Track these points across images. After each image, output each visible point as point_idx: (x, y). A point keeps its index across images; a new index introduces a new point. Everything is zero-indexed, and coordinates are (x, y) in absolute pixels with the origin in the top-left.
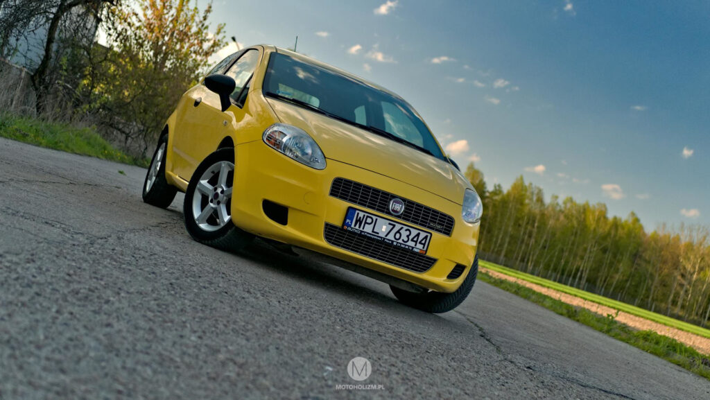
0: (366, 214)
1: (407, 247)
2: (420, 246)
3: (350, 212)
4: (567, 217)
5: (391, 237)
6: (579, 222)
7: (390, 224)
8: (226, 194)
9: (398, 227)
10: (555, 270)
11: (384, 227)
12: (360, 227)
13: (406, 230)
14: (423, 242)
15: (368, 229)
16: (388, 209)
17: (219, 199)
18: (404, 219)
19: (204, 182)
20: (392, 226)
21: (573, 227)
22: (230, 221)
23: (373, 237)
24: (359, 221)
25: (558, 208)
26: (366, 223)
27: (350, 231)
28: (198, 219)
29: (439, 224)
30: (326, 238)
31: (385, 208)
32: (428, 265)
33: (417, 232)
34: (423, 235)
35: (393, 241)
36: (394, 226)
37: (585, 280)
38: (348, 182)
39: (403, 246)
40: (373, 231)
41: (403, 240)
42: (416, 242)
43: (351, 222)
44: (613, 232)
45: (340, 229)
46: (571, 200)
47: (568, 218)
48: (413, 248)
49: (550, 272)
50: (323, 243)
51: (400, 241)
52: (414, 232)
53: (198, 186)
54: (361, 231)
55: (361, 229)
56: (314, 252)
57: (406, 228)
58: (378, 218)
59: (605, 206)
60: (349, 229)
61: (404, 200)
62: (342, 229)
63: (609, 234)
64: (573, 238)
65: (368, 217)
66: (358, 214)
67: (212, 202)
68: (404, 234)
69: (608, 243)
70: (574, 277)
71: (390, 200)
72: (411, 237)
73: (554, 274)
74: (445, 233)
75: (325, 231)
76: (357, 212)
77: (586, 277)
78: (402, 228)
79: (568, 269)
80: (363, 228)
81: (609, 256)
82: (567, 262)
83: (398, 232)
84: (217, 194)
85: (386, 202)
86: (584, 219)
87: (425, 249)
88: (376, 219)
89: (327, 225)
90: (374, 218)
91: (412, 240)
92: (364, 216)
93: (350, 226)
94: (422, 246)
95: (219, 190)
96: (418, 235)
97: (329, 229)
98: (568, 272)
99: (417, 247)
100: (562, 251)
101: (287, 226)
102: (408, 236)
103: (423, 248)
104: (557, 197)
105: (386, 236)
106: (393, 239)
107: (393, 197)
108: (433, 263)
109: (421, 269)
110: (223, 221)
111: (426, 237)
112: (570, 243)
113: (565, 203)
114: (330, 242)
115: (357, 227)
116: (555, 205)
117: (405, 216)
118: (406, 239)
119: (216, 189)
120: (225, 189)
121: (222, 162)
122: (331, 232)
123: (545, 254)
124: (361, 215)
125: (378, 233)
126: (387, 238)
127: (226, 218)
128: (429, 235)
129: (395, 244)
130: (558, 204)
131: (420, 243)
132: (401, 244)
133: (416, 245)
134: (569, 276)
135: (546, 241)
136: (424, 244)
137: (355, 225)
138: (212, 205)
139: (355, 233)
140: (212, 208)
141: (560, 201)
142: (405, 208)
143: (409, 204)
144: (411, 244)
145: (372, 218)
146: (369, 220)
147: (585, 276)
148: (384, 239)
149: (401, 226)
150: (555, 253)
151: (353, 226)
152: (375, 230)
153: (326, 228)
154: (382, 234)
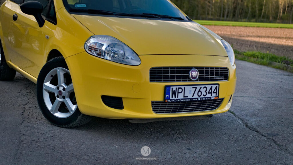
0: (177, 87)
1: (207, 99)
2: (214, 95)
3: (167, 89)
5: (196, 96)
7: (193, 88)
8: (67, 90)
9: (198, 87)
11: (190, 91)
12: (175, 97)
13: (204, 88)
14: (215, 91)
15: (181, 96)
16: (189, 78)
17: (63, 95)
18: (200, 80)
19: (47, 84)
20: (195, 89)
22: (77, 109)
23: (185, 100)
24: (174, 93)
26: (178, 93)
27: (169, 102)
28: (52, 110)
29: (220, 75)
30: (154, 111)
31: (187, 78)
32: (219, 103)
33: (210, 86)
34: (214, 87)
35: (197, 99)
36: (196, 88)
38: (159, 69)
39: (204, 99)
40: (184, 97)
41: (203, 95)
42: (211, 93)
43: (169, 96)
45: (162, 102)
48: (210, 98)
50: (153, 115)
51: (202, 96)
52: (209, 87)
53: (44, 87)
54: (177, 100)
55: (177, 98)
57: (203, 86)
58: (185, 87)
60: (169, 101)
61: (197, 68)
62: (164, 102)
65: (179, 88)
66: (172, 88)
67: (58, 97)
68: (203, 90)
71: (189, 71)
72: (207, 92)
74: (225, 80)
75: (153, 106)
76: (171, 87)
78: (201, 87)
80: (178, 97)
83: (199, 91)
84: (60, 91)
85: (187, 73)
87: (217, 95)
88: (184, 88)
89: (153, 102)
90: (183, 87)
91: (209, 93)
92: (176, 88)
93: (169, 99)
94: (215, 94)
95: (61, 89)
96: (211, 88)
97: (155, 105)
99: (212, 96)
101: (123, 110)
102: (206, 91)
103: (216, 95)
105: (193, 96)
106: (198, 97)
107: (190, 68)
108: (222, 101)
109: (216, 107)
110: (72, 110)
111: (216, 88)
114: (157, 112)
115: (174, 98)
117: (201, 79)
118: (205, 94)
119: (58, 88)
120: (65, 87)
122: (157, 106)
124: (174, 88)
125: (187, 97)
126: (194, 97)
127: (73, 108)
128: (218, 85)
129: (199, 99)
131: (214, 93)
132: (203, 98)
133: (211, 95)
136: (216, 93)
137: (172, 97)
138: (59, 99)
139: (173, 102)
140: (60, 101)
142: (200, 73)
143: (201, 69)
144: (209, 95)
145: (181, 88)
146: (180, 90)
148: (192, 99)
149: (200, 86)
151: (171, 98)
152: (185, 96)
153: (153, 104)
154: (190, 97)
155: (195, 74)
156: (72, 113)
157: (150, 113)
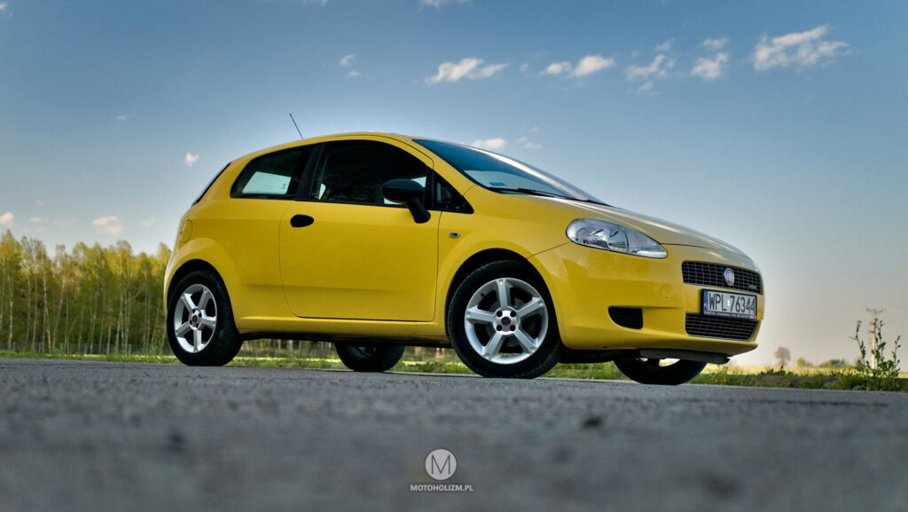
0: (715, 293)
1: (746, 317)
2: (752, 312)
3: (703, 295)
4: (83, 269)
5: (734, 311)
6: (101, 272)
7: (730, 297)
9: (736, 298)
10: (85, 340)
11: (729, 301)
13: (741, 299)
14: (753, 307)
15: (719, 308)
16: (725, 282)
18: (737, 288)
19: (474, 310)
21: (94, 279)
23: (723, 315)
24: (712, 302)
25: (69, 261)
26: (716, 302)
27: (706, 316)
28: (487, 355)
29: (753, 284)
30: (687, 329)
31: (723, 282)
32: (752, 329)
33: (748, 298)
34: (751, 300)
35: (736, 315)
36: (733, 298)
37: (127, 341)
38: (692, 264)
39: (742, 317)
40: (722, 309)
41: (742, 311)
42: (749, 309)
43: (707, 305)
44: (145, 273)
45: (698, 316)
46: (83, 246)
47: (85, 270)
49: (79, 344)
50: (686, 336)
51: (740, 312)
52: (746, 299)
53: (466, 316)
54: (715, 312)
55: (714, 309)
56: (670, 349)
57: (741, 296)
58: (722, 294)
59: (125, 243)
60: (706, 313)
61: (731, 268)
62: (700, 315)
63: (141, 276)
64: (97, 294)
65: (716, 295)
66: (710, 294)
67: (500, 329)
68: (741, 302)
69: (144, 288)
70: (112, 342)
71: (724, 271)
73: (86, 346)
74: (759, 291)
75: (686, 322)
76: (709, 292)
77: (127, 337)
78: (739, 298)
79: (102, 333)
81: (148, 304)
82: (97, 326)
83: (737, 303)
84: (505, 319)
85: (722, 274)
86: (107, 267)
87: (755, 314)
88: (722, 296)
89: (687, 315)
90: (720, 294)
91: (747, 308)
92: (714, 295)
93: (706, 310)
95: (507, 314)
96: (749, 301)
97: (690, 319)
98: (103, 337)
99: (750, 314)
100: (88, 314)
101: (643, 329)
102: (744, 305)
104: (63, 247)
105: (731, 310)
106: (736, 312)
107: (724, 267)
108: (755, 327)
109: (748, 335)
110: (532, 347)
111: (754, 302)
112: (96, 300)
113: (75, 252)
114: (690, 332)
116: (64, 259)
117: (737, 285)
118: (743, 309)
119: (500, 314)
120: (516, 310)
121: (497, 280)
122: (692, 322)
123: (67, 323)
124: (712, 293)
125: (726, 310)
126: (732, 312)
127: (537, 342)
128: (755, 299)
130: (66, 256)
131: (752, 309)
132: (741, 315)
133: (749, 312)
134: (105, 342)
135: (64, 306)
136: (754, 309)
138: (501, 333)
139: (711, 316)
140: (504, 336)
141: (69, 251)
142: (735, 276)
143: (735, 271)
144: (747, 312)
145: (719, 296)
146: (718, 299)
147: (125, 336)
148: (731, 314)
149: (737, 296)
150: (80, 318)
152: (724, 307)
153: (686, 318)
154: (728, 311)
155: (730, 277)
156: (533, 351)
157: (681, 333)
